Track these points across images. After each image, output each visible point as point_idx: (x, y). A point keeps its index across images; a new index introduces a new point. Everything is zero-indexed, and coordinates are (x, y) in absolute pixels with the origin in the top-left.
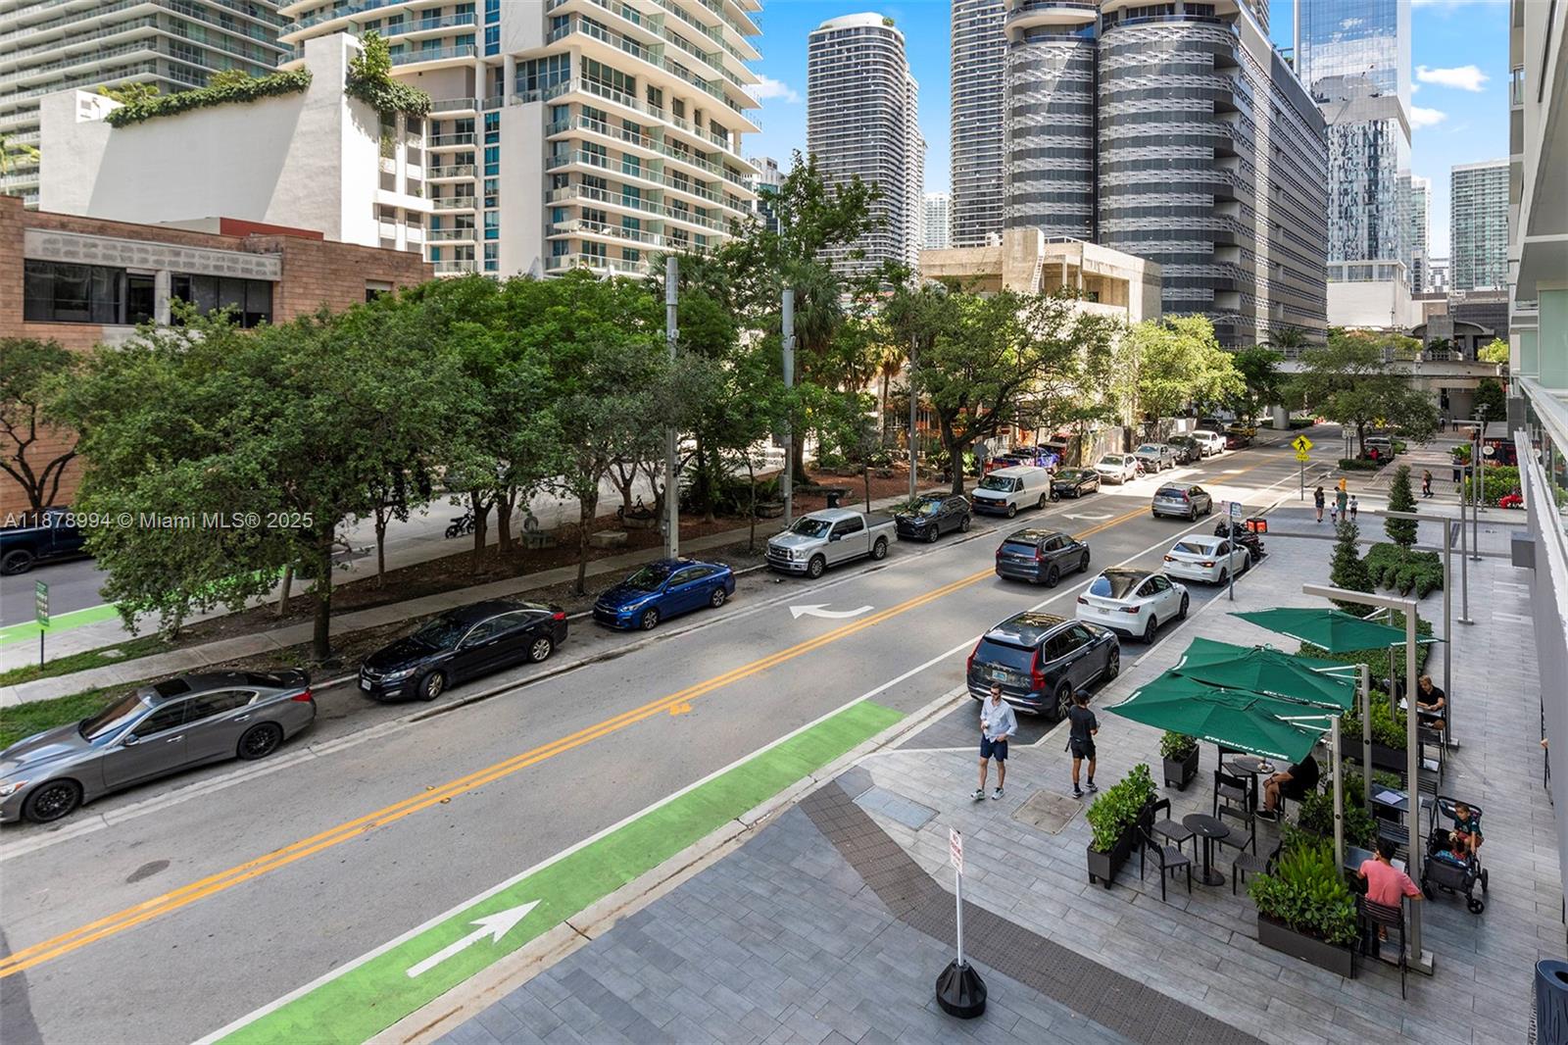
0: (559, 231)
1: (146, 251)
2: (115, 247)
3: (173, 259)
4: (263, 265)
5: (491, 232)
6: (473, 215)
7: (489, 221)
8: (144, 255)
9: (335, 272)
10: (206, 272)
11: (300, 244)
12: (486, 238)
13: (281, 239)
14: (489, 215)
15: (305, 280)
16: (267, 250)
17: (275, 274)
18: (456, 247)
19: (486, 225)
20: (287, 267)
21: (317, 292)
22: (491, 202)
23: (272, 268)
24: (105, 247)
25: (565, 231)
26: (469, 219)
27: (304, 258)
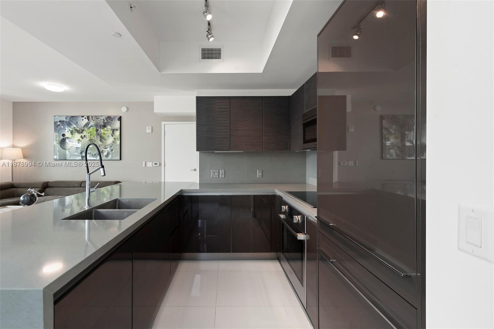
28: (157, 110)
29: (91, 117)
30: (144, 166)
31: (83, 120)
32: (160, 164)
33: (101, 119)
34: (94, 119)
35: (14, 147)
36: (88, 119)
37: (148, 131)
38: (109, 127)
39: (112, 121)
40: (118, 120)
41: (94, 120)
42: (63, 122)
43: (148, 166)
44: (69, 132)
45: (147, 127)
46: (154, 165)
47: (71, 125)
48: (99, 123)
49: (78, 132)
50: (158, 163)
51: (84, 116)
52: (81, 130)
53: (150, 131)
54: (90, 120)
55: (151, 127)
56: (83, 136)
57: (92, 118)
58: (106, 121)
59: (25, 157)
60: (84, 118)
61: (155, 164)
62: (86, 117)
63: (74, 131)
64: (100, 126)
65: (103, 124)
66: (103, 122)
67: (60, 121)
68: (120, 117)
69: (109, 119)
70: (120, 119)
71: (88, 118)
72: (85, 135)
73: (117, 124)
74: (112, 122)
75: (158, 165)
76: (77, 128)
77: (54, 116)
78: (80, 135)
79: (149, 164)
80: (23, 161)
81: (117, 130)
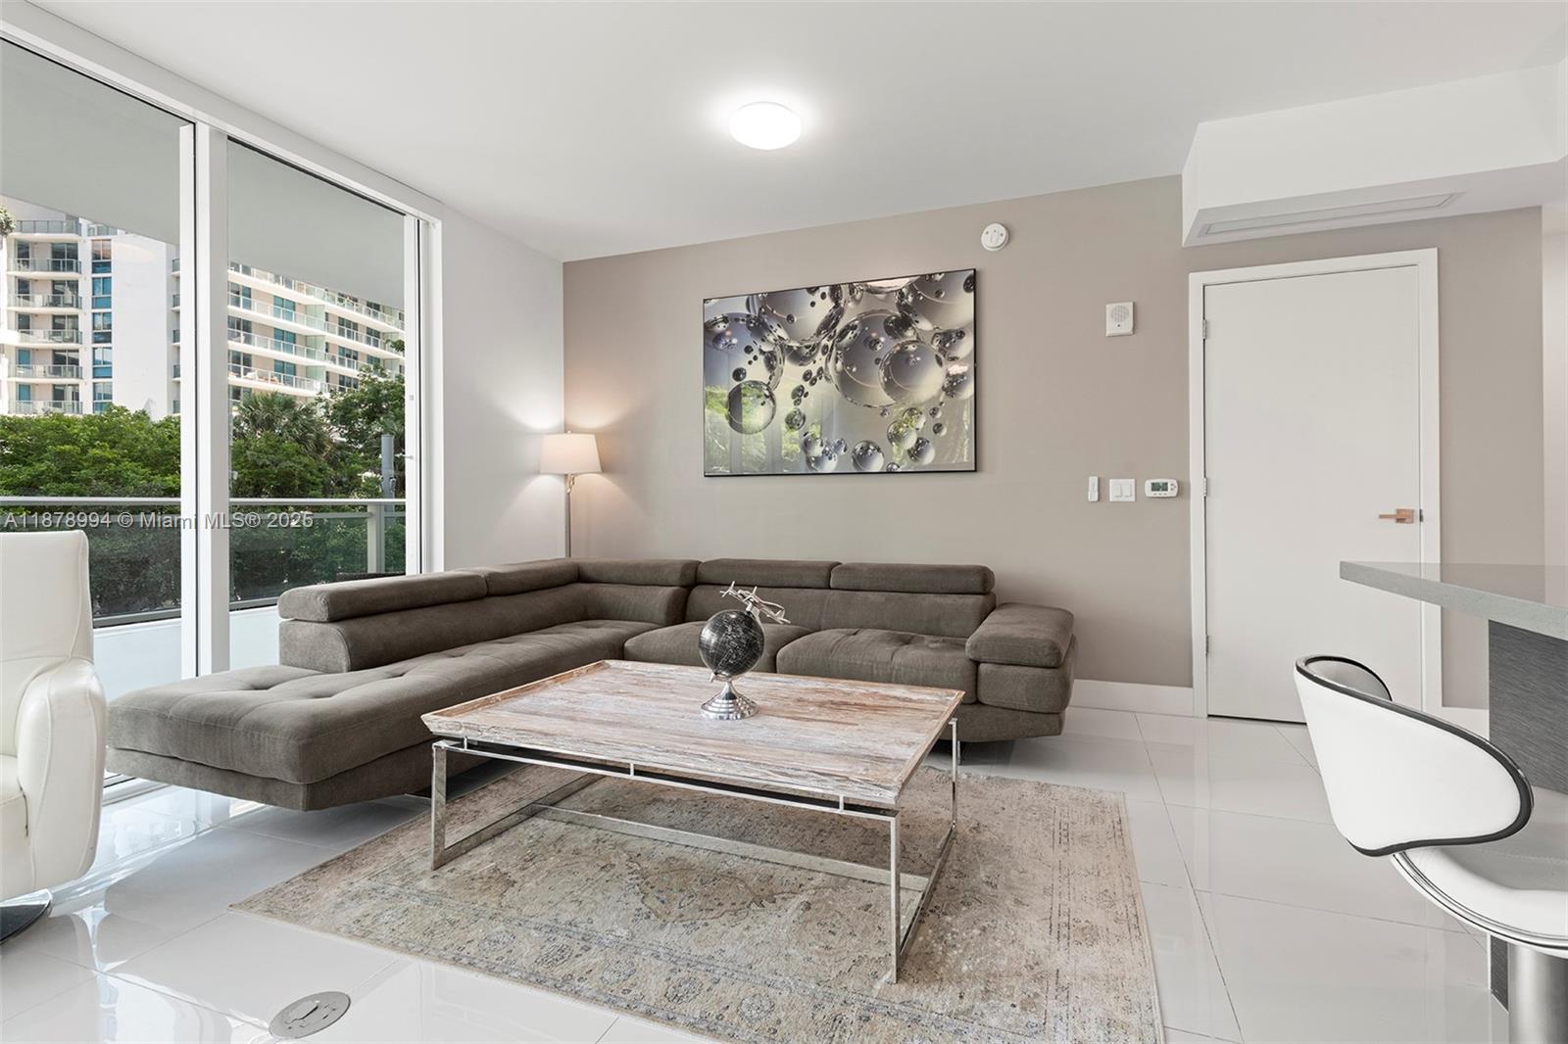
5: (102, 370)
6: (77, 351)
7: (99, 357)
12: (94, 377)
14: (99, 352)
19: (95, 362)
22: (103, 336)
26: (73, 355)
29: (845, 290)
30: (1096, 498)
31: (813, 304)
32: (1183, 490)
33: (888, 293)
34: (858, 296)
35: (567, 428)
36: (836, 300)
37: (1111, 328)
38: (925, 325)
39: (938, 294)
40: (967, 290)
41: (857, 302)
42: (737, 320)
43: (1111, 500)
44: (761, 358)
45: (1110, 308)
46: (1149, 493)
47: (769, 329)
48: (882, 311)
49: (797, 357)
50: (1172, 483)
51: (818, 288)
52: (807, 347)
53: (1127, 326)
54: (842, 302)
55: (1129, 306)
56: (814, 374)
57: (851, 292)
58: (910, 299)
60: (818, 294)
61: (1155, 487)
62: (826, 290)
63: (779, 355)
64: (886, 321)
65: (898, 313)
66: (899, 305)
67: (725, 320)
68: (975, 271)
69: (927, 289)
70: (972, 283)
71: (835, 290)
72: (821, 368)
73: (960, 309)
74: (937, 300)
75: (1171, 492)
76: (791, 339)
77: (705, 301)
78: (803, 369)
79: (1121, 490)
80: (601, 483)
81: (961, 334)
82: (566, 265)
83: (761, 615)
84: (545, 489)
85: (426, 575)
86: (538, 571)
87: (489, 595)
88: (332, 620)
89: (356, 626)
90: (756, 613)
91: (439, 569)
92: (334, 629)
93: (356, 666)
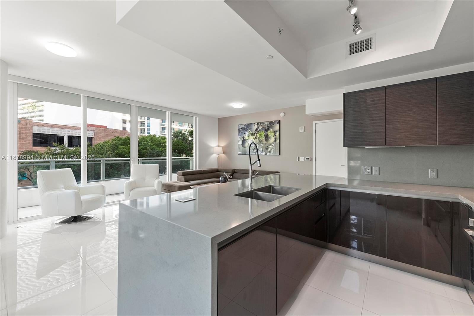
0: (163, 125)
1: (62, 131)
2: (54, 130)
3: (68, 133)
4: (90, 134)
5: (149, 125)
7: (148, 123)
8: (61, 132)
9: (107, 135)
10: (76, 135)
11: (98, 129)
12: (147, 127)
13: (94, 128)
14: (148, 121)
15: (100, 137)
16: (91, 130)
17: (93, 135)
18: (141, 129)
19: (147, 124)
20: (95, 134)
21: (103, 139)
23: (92, 134)
24: (52, 130)
25: (165, 125)
26: (144, 122)
27: (99, 132)
28: (308, 112)
29: (259, 123)
30: (298, 160)
31: (254, 126)
32: (311, 159)
33: (266, 124)
34: (261, 125)
35: (219, 146)
36: (258, 125)
37: (300, 131)
38: (271, 130)
39: (273, 124)
40: (278, 124)
43: (301, 161)
44: (247, 135)
45: (300, 127)
46: (306, 160)
47: (248, 130)
48: (265, 127)
49: (252, 135)
50: (309, 158)
51: (255, 123)
52: (254, 133)
53: (303, 131)
55: (303, 127)
58: (269, 125)
59: (224, 153)
60: (255, 124)
61: (307, 159)
62: (256, 123)
63: (249, 134)
64: (265, 129)
65: (267, 128)
66: (267, 126)
67: (242, 128)
68: (279, 121)
69: (272, 123)
70: (279, 122)
71: (258, 123)
72: (256, 137)
73: (277, 127)
74: (273, 126)
75: (309, 160)
76: (251, 132)
77: (239, 125)
78: (253, 137)
79: (302, 159)
80: (223, 156)
81: (277, 131)
82: (219, 119)
83: (228, 177)
84: (214, 157)
85: (196, 170)
86: (211, 170)
87: (203, 173)
88: (183, 175)
89: (185, 176)
90: (227, 176)
91: (198, 169)
92: (183, 176)
93: (185, 182)
